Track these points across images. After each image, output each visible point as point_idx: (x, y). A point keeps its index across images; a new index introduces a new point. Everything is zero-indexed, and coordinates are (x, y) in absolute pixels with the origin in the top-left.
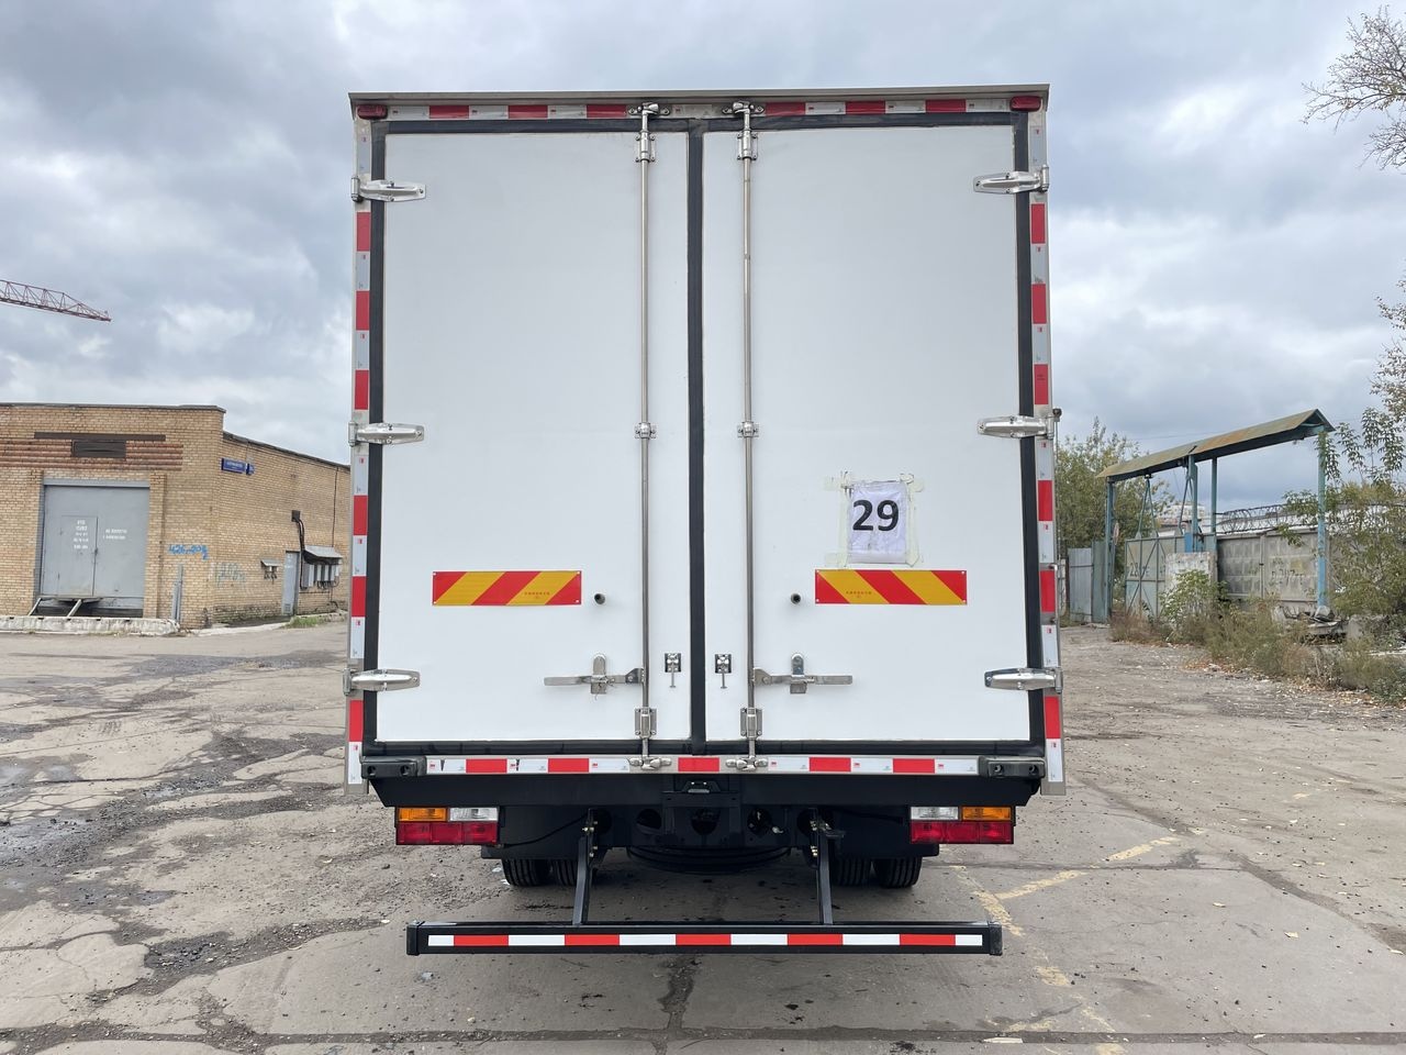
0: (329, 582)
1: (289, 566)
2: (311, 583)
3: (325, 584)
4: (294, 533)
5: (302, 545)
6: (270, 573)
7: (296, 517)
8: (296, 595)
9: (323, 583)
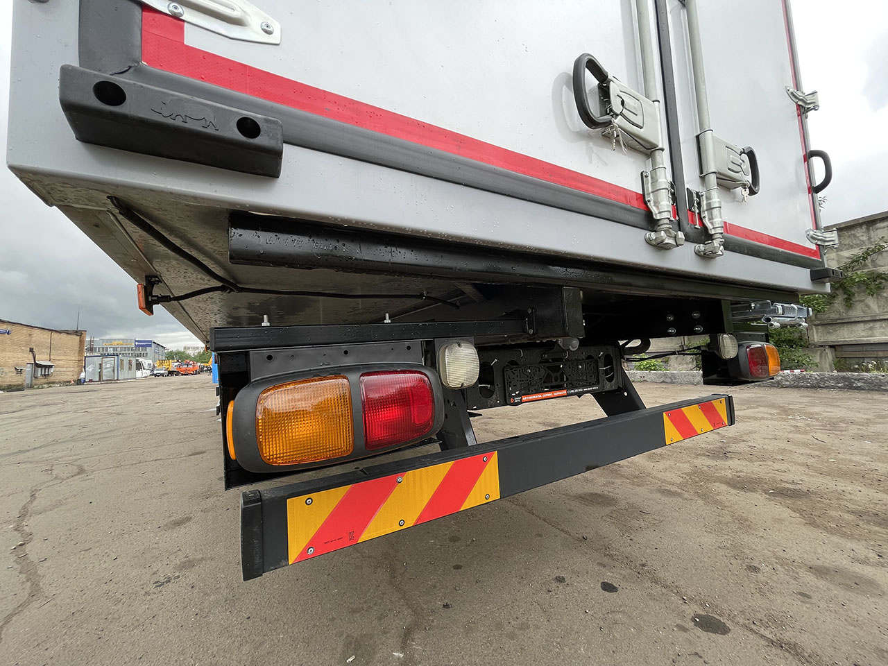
0: (48, 375)
1: (28, 369)
2: (39, 375)
3: (45, 376)
4: (31, 356)
5: (35, 361)
6: (19, 372)
7: (31, 350)
8: (32, 380)
9: (45, 375)
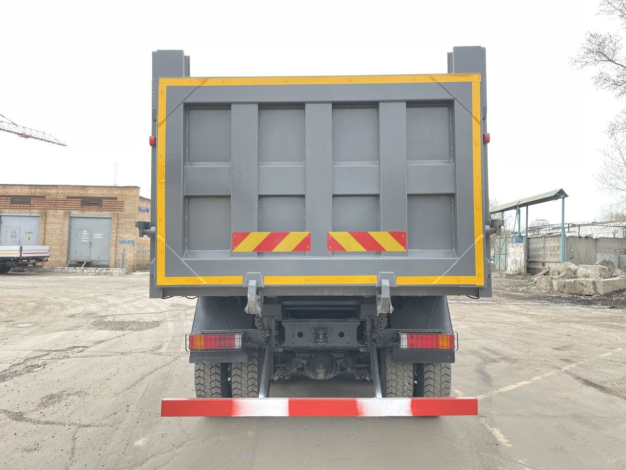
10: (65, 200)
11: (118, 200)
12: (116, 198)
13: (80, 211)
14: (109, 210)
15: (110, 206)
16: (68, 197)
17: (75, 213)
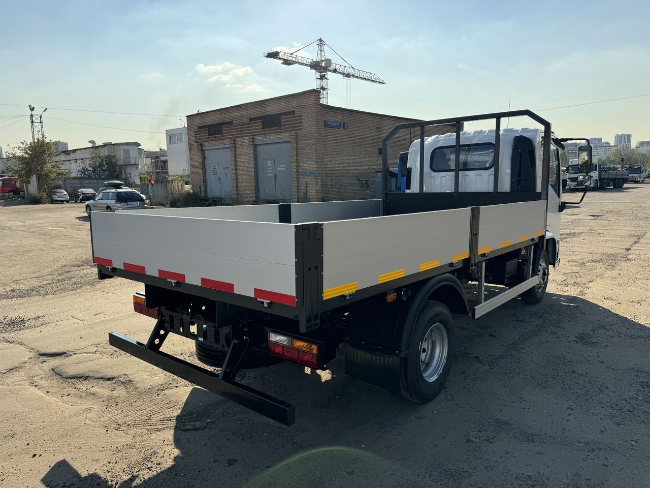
4: (381, 160)
6: (365, 184)
7: (381, 152)
10: (248, 124)
11: (296, 115)
12: (293, 112)
13: (262, 136)
14: (288, 131)
15: (289, 125)
16: (251, 119)
17: (259, 139)
